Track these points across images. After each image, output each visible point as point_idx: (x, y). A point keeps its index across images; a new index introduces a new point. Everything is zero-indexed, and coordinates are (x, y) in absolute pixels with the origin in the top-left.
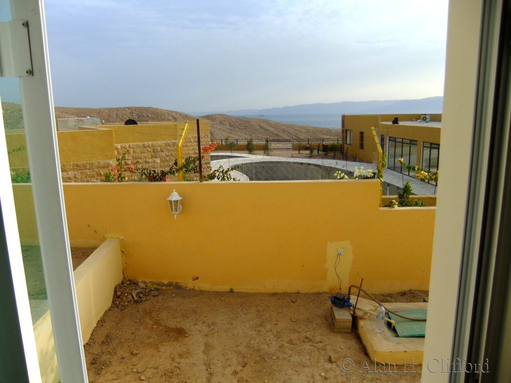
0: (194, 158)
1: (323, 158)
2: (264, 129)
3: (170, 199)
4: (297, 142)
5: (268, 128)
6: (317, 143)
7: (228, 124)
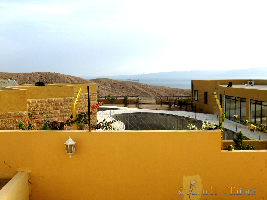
0: (85, 113)
1: (178, 110)
2: (136, 89)
3: (66, 143)
4: (159, 99)
5: (138, 89)
6: (174, 99)
7: (110, 86)
